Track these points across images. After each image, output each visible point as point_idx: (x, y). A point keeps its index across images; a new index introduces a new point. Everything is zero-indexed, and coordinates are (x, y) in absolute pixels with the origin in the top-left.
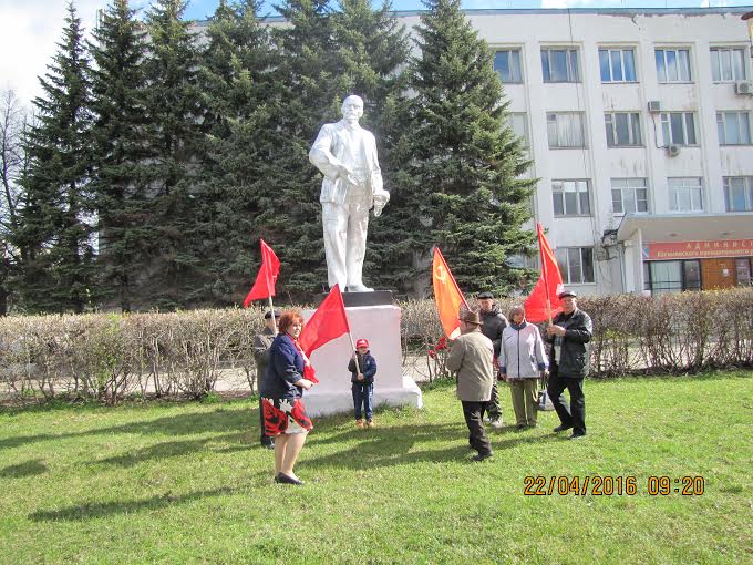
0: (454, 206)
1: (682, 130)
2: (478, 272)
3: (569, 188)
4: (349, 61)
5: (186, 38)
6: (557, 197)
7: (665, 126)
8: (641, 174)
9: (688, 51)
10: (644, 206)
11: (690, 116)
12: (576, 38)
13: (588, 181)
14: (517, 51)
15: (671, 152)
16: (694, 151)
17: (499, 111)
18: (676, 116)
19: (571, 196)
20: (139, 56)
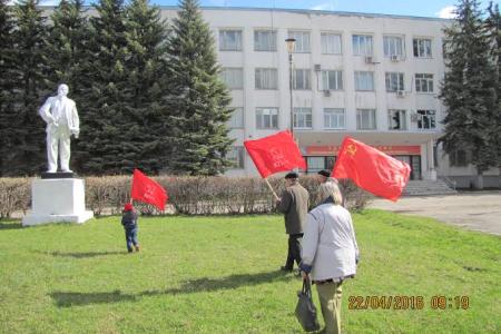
0: (182, 124)
1: (335, 81)
2: (192, 161)
3: (266, 112)
4: (128, 39)
5: (40, 19)
6: (258, 118)
7: (324, 79)
8: (309, 106)
9: (340, 36)
10: (309, 124)
11: (340, 73)
12: (276, 25)
13: (277, 108)
14: (240, 32)
15: (327, 93)
16: (341, 93)
17: (214, 70)
18: (332, 73)
19: (267, 117)
20: (11, 28)
